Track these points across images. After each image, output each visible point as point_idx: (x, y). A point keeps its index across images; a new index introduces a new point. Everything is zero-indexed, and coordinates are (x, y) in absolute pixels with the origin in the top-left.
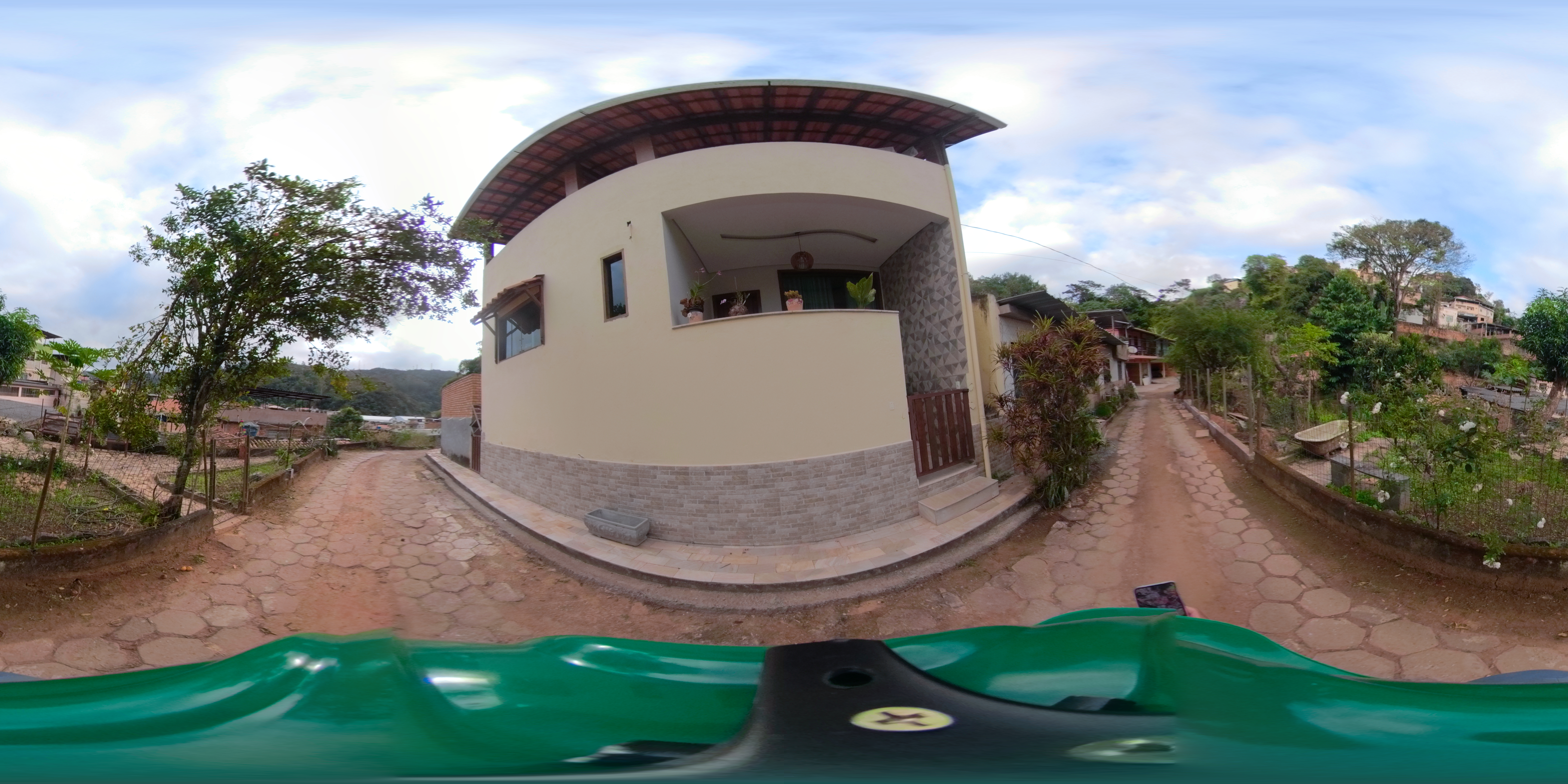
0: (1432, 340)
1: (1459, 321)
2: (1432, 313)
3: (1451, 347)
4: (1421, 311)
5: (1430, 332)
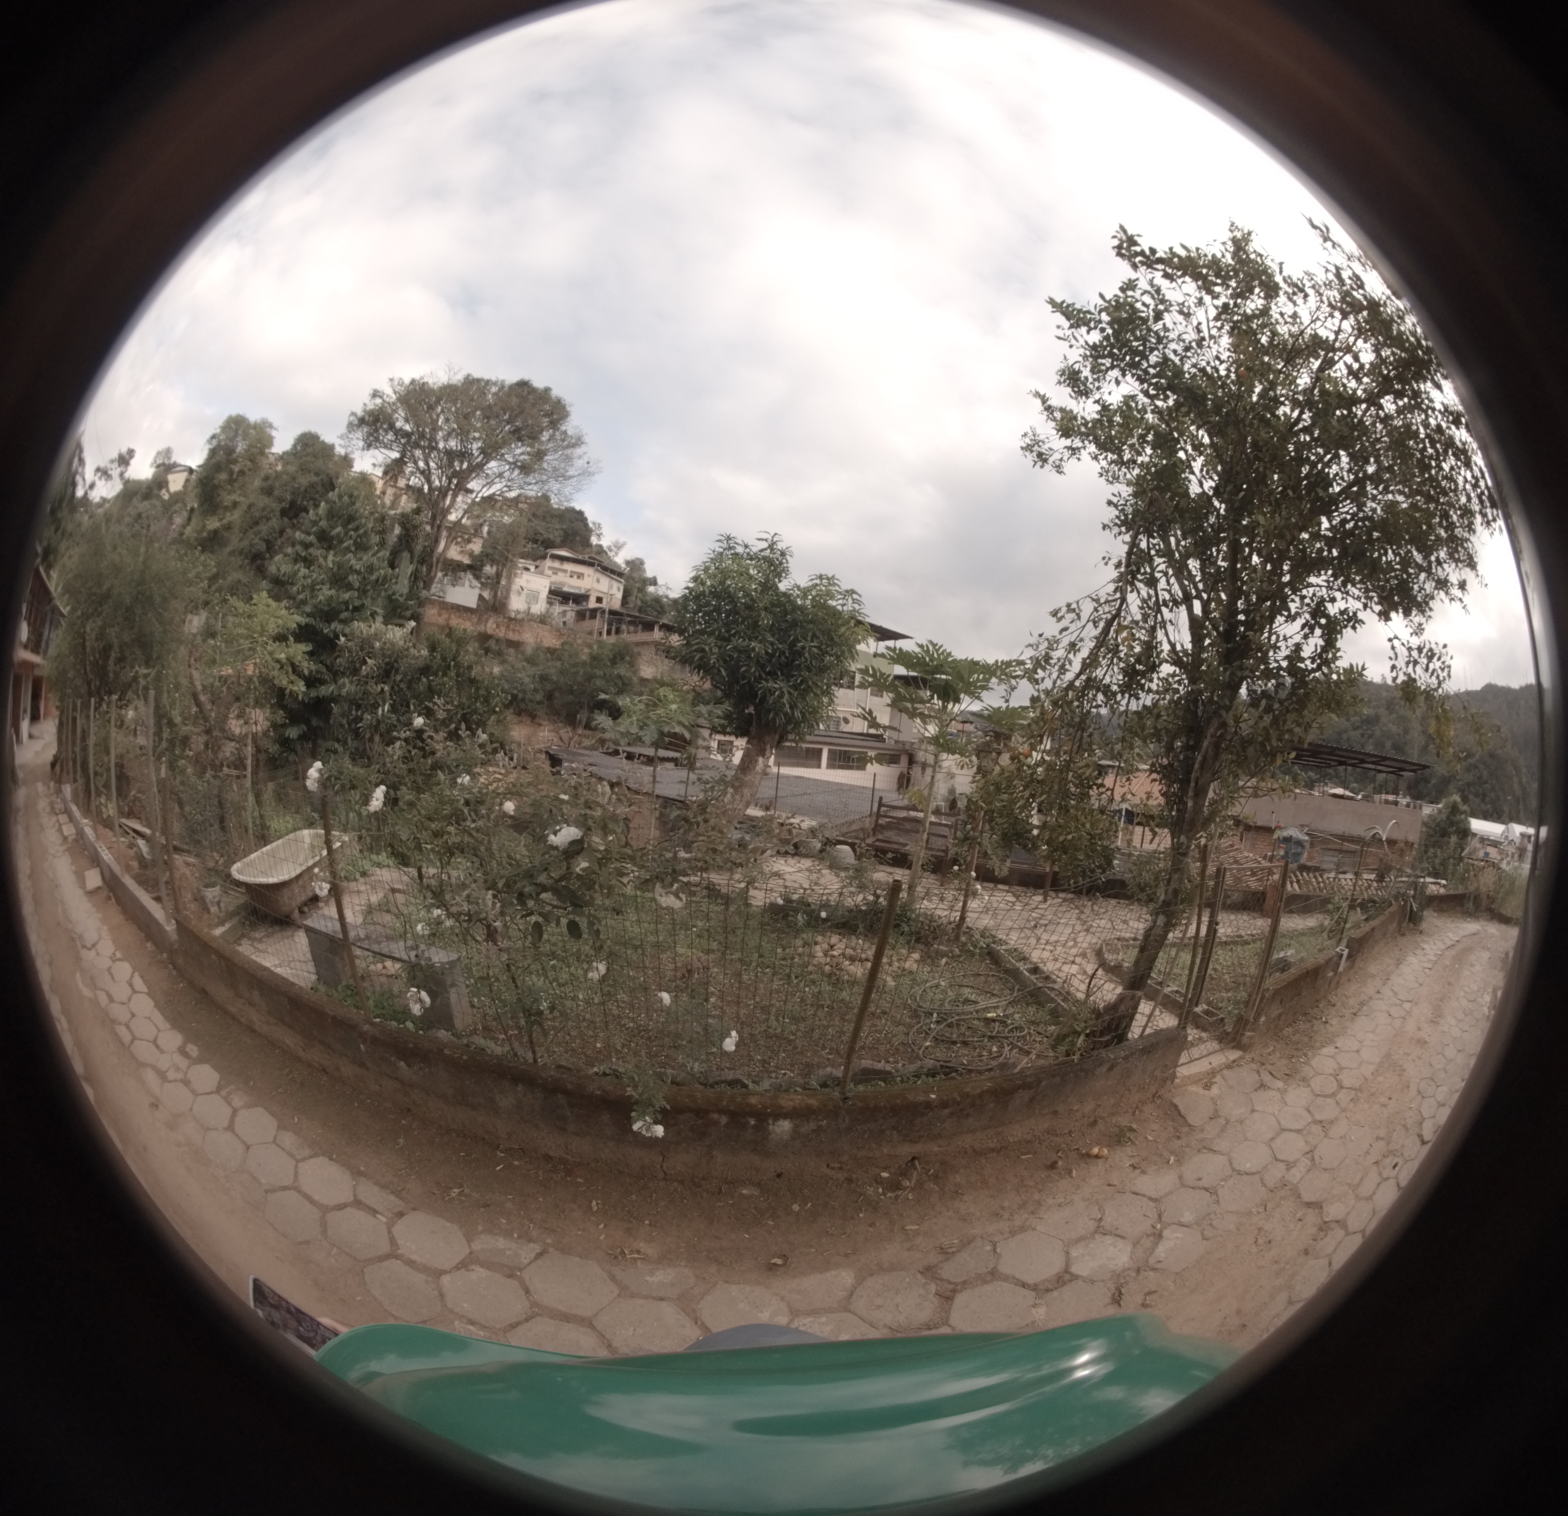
0: (492, 644)
1: (550, 603)
2: (498, 582)
3: (531, 661)
4: (477, 577)
5: (491, 626)
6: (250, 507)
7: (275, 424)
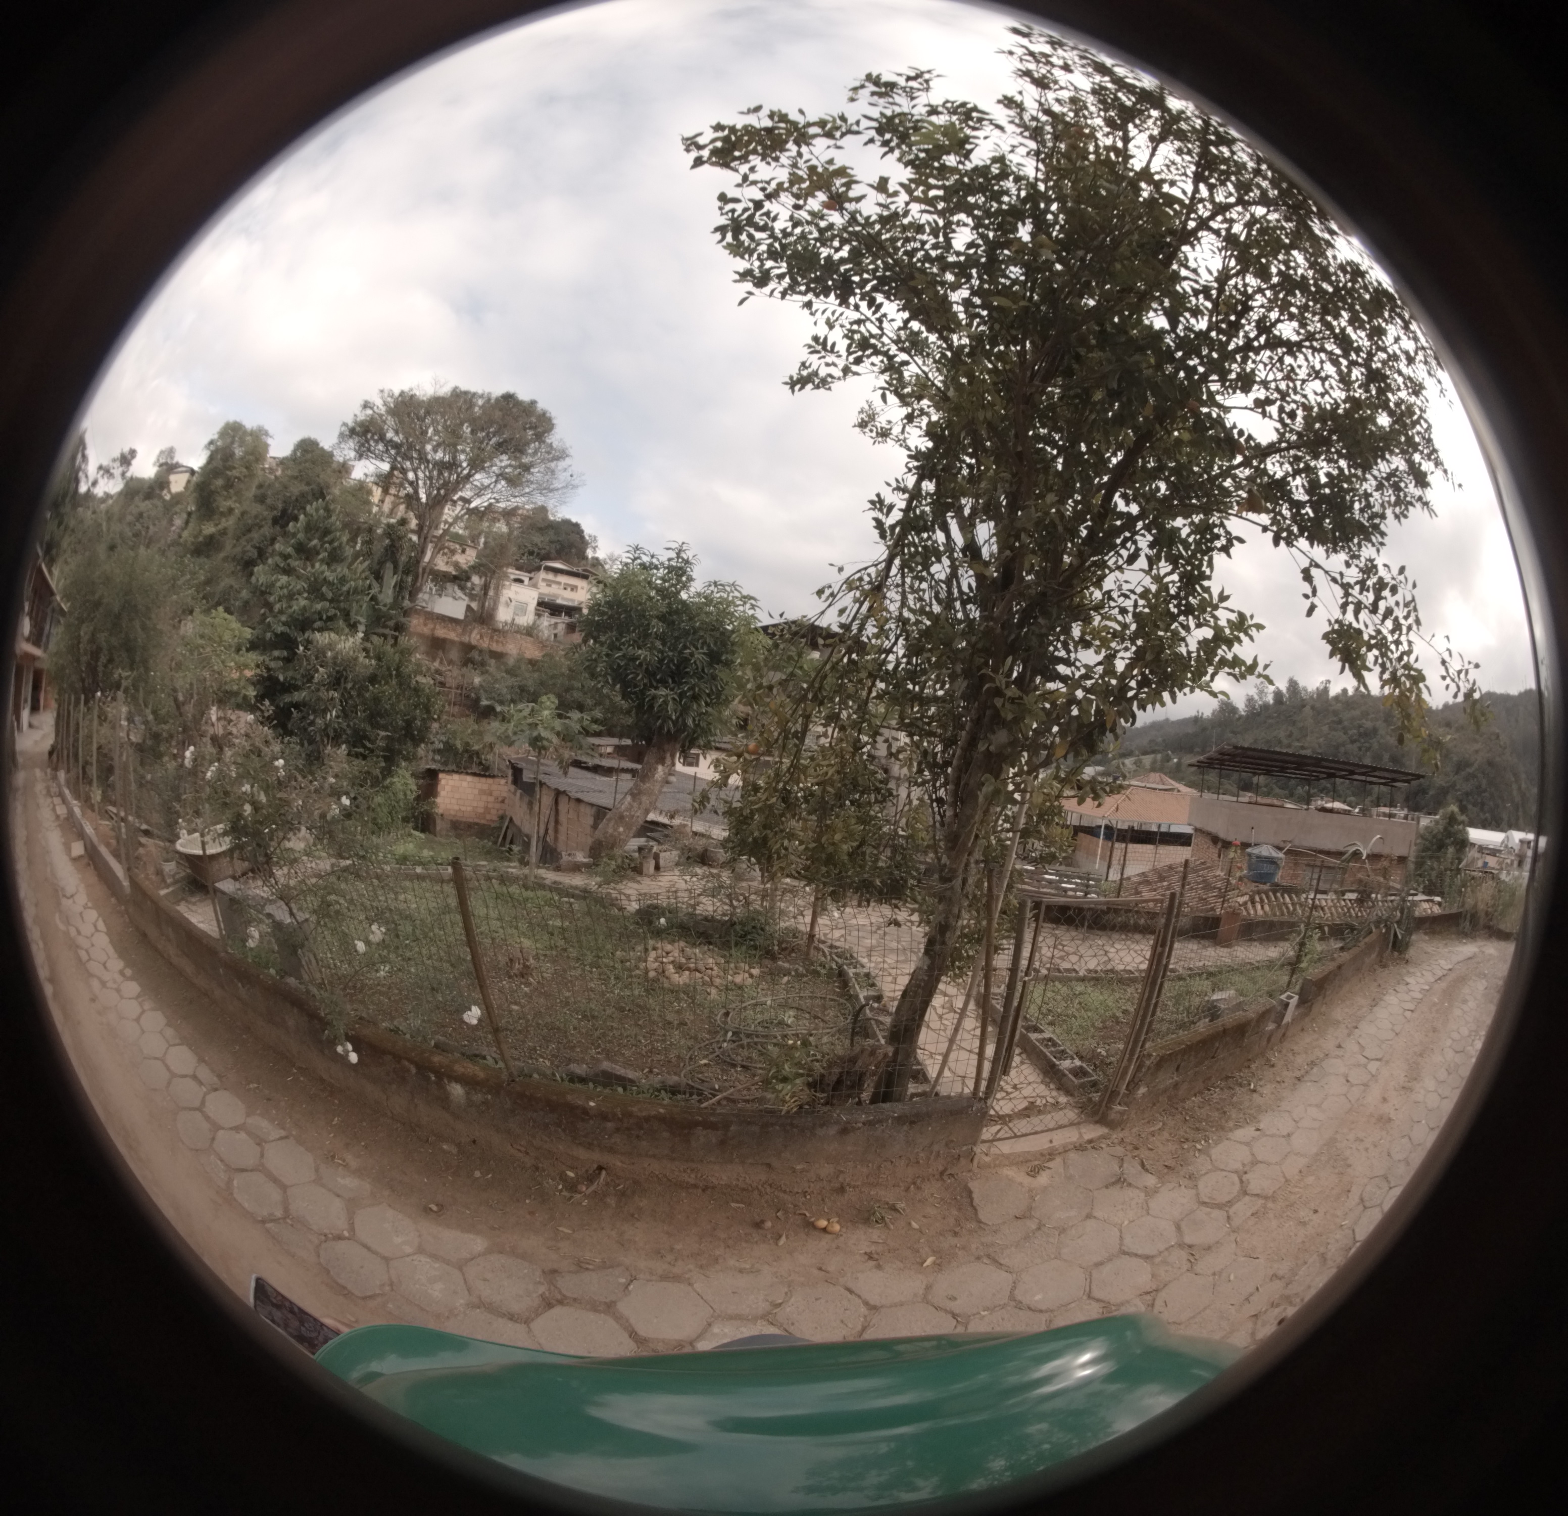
0: (475, 655)
1: (540, 614)
2: (486, 594)
3: (511, 672)
4: (462, 588)
5: (474, 637)
6: (243, 514)
7: (271, 432)
